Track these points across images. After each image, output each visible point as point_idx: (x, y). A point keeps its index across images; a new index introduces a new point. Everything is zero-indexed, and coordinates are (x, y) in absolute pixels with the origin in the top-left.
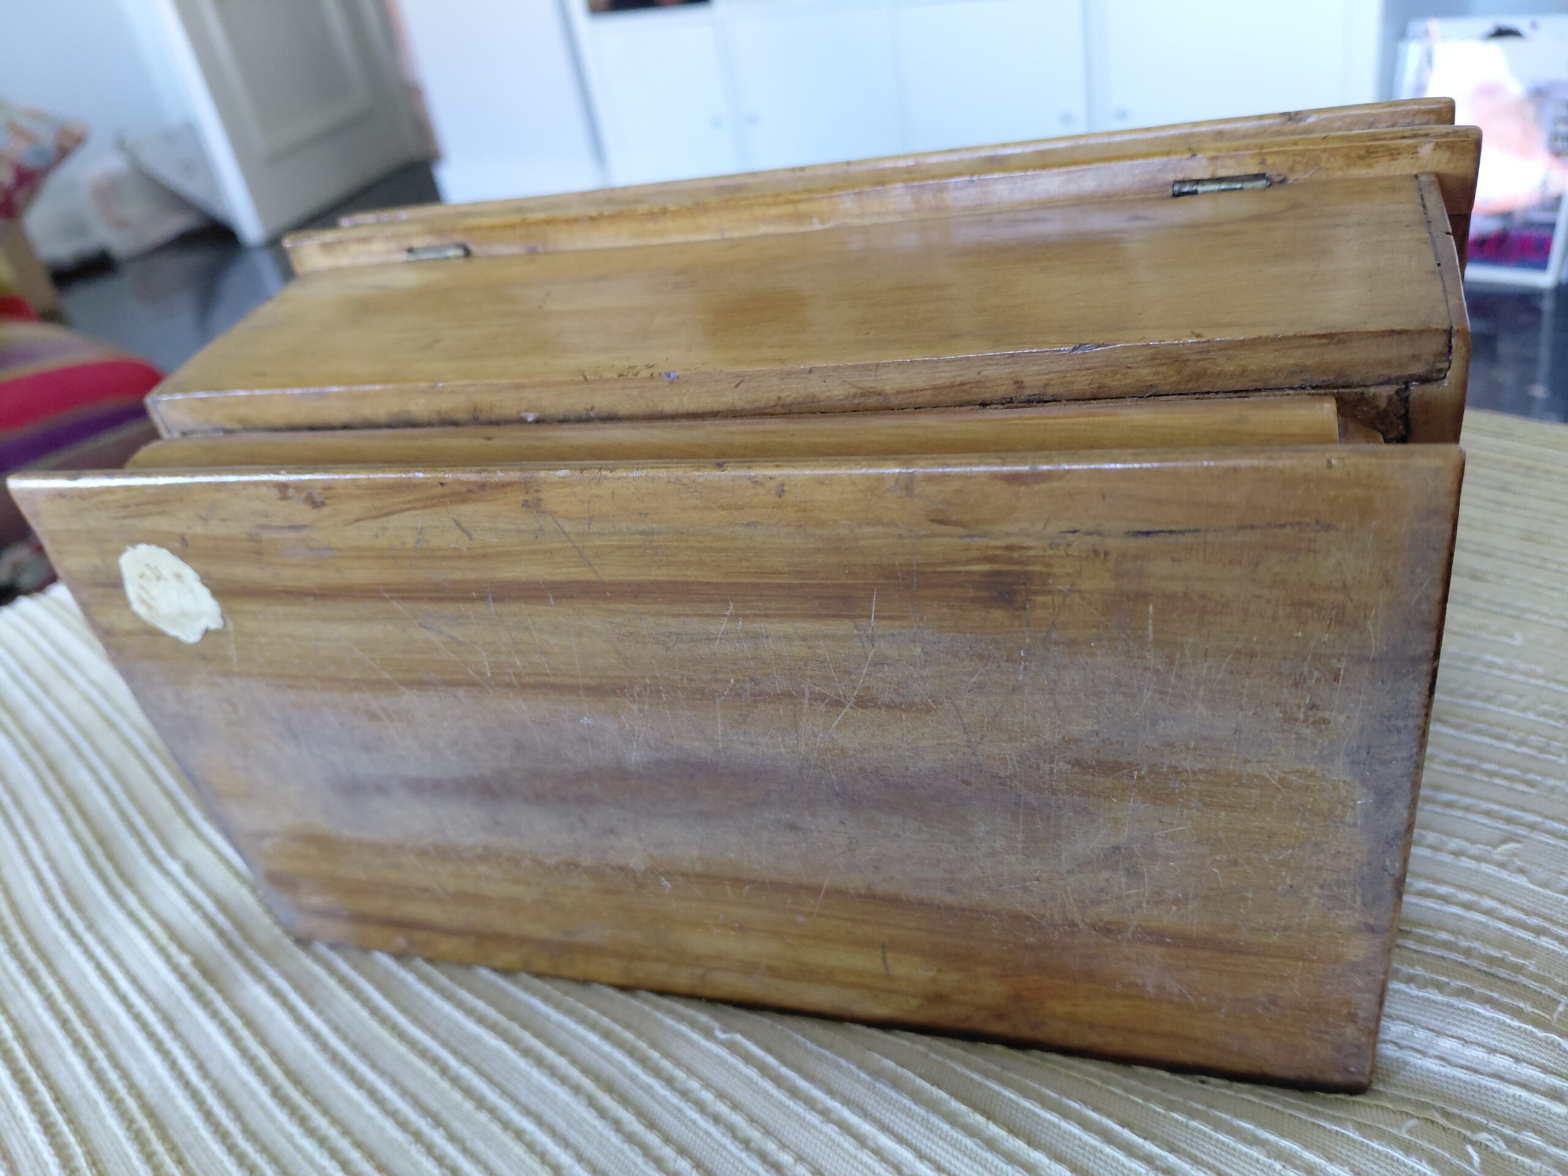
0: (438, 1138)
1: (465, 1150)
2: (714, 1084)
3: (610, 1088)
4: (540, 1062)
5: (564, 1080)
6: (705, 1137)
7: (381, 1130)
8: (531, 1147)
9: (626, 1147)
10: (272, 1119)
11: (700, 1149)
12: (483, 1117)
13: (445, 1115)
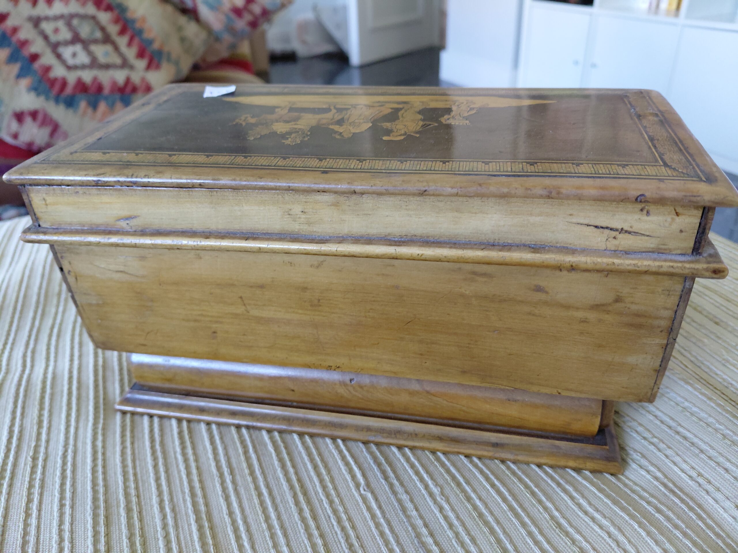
0: (228, 479)
1: (236, 490)
2: (349, 514)
3: (305, 494)
4: (283, 466)
5: (289, 480)
6: (334, 534)
7: (210, 465)
8: (262, 503)
9: (299, 522)
10: (173, 442)
11: (330, 538)
12: (249, 479)
13: (236, 471)
